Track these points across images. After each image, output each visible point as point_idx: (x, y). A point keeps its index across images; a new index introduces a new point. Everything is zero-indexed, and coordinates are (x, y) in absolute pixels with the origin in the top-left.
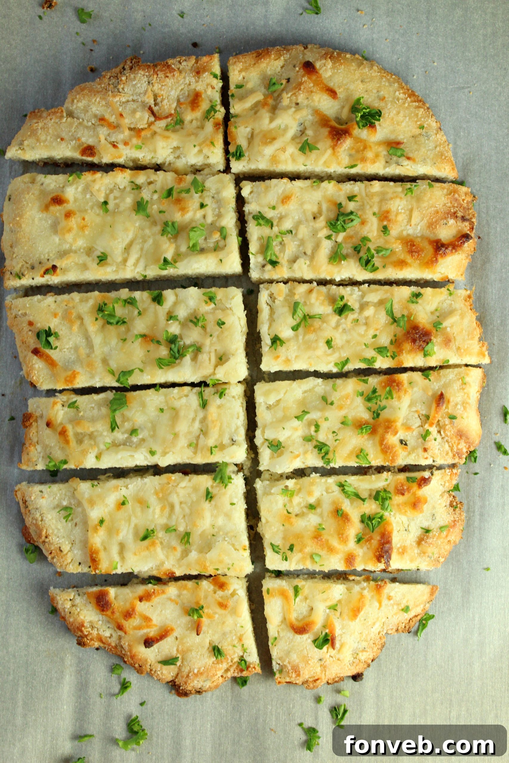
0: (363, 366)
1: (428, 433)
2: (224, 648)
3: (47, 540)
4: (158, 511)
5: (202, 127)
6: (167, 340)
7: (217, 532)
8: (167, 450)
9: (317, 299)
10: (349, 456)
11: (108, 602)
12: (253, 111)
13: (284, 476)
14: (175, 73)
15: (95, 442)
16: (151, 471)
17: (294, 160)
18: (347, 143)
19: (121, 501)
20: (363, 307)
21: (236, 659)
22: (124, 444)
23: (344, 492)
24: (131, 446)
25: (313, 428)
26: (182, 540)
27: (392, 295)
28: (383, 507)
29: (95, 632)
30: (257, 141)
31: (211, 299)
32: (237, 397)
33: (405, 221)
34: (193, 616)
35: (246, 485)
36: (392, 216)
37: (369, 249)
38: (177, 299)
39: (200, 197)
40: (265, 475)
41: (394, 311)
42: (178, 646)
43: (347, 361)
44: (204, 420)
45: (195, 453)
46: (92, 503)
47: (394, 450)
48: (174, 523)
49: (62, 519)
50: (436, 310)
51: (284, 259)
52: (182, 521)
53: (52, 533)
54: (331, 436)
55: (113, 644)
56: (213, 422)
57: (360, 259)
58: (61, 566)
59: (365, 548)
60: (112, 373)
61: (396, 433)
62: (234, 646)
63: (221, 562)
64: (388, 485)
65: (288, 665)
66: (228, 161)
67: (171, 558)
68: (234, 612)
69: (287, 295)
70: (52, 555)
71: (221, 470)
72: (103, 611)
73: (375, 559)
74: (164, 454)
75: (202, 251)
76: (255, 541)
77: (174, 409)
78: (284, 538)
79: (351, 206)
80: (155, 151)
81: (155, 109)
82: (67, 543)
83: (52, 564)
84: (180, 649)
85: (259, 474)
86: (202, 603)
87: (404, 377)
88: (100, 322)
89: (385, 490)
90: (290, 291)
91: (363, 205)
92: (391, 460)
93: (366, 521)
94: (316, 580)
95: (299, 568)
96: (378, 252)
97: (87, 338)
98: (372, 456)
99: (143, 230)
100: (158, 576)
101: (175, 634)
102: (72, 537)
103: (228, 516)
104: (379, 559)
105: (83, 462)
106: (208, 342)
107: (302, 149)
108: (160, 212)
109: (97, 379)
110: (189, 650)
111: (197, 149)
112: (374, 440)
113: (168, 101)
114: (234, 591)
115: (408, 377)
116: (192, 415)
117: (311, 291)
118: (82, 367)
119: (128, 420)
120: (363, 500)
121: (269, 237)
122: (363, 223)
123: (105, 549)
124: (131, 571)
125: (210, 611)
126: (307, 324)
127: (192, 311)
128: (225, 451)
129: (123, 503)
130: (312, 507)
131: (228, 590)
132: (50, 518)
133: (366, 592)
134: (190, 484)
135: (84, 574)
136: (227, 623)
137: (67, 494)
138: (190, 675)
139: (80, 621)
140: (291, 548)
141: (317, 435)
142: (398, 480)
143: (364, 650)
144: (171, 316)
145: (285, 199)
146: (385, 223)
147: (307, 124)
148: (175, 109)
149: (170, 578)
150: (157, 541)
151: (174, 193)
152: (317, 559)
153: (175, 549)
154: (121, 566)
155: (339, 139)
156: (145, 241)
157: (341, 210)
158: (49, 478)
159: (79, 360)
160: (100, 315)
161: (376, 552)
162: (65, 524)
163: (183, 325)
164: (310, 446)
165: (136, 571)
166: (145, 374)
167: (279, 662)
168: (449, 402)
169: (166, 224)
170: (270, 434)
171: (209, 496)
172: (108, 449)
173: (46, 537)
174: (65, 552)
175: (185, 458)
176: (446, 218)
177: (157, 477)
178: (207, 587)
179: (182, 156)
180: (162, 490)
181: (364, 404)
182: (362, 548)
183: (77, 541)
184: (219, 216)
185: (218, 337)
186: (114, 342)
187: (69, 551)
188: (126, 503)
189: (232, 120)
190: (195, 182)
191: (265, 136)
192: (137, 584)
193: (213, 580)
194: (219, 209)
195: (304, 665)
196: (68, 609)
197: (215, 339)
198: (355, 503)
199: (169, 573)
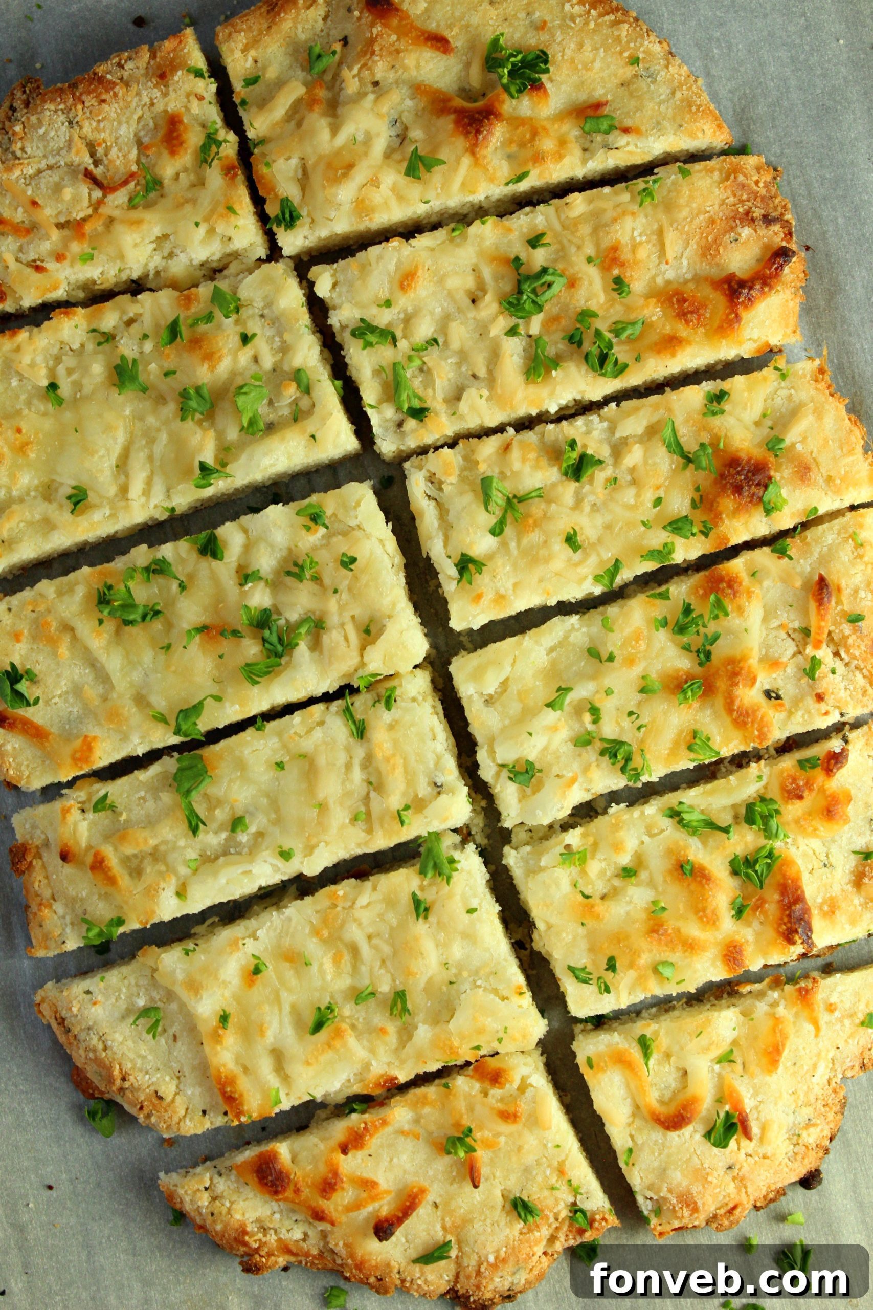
0: (650, 566)
1: (815, 662)
2: (535, 1197)
3: (127, 1085)
4: (328, 966)
5: (200, 183)
6: (251, 625)
7: (456, 976)
8: (314, 841)
9: (524, 460)
10: (673, 753)
11: (281, 1173)
12: (293, 123)
13: (557, 827)
14: (117, 89)
15: (167, 865)
16: (293, 889)
17: (401, 198)
18: (498, 133)
19: (252, 968)
20: (618, 449)
21: (564, 1213)
22: (226, 853)
23: (684, 826)
24: (240, 853)
25: (587, 718)
26: (392, 1009)
27: (669, 410)
28: (768, 833)
29: (272, 1239)
30: (317, 179)
31: (315, 518)
32: (420, 698)
33: (654, 258)
34: (456, 1153)
35: (486, 864)
36: (626, 255)
37: (598, 333)
38: (248, 537)
39: (237, 322)
40: (519, 836)
41: (682, 441)
42: (443, 1220)
43: (617, 566)
44: (368, 761)
45: (370, 831)
46: (194, 987)
47: (759, 714)
48: (367, 982)
49: (144, 1034)
50: (764, 416)
51: (436, 400)
52: (382, 971)
53: (133, 1068)
54: (626, 723)
55: (315, 1252)
56: (387, 760)
57: (586, 357)
58: (169, 1127)
59: (756, 924)
60: (162, 719)
61: (754, 680)
62: (553, 1188)
63: (481, 1031)
64: (765, 787)
65: (669, 1196)
66: (270, 237)
67: (381, 1050)
68: (535, 1121)
69: (463, 469)
70: (146, 1111)
71: (429, 851)
72: (276, 1193)
73: (780, 940)
74: (310, 849)
75: (271, 428)
76: (532, 969)
77: (303, 756)
78: (592, 950)
79: (539, 257)
80: (122, 257)
81: (98, 172)
82: (167, 1078)
83: (149, 1128)
84: (448, 1225)
85: (505, 836)
86: (466, 1122)
87: (738, 565)
88: (110, 626)
89: (763, 799)
90: (466, 458)
91: (563, 248)
92: (759, 737)
93: (743, 869)
94: (676, 1013)
95: (637, 1000)
96: (617, 333)
97: (93, 663)
98: (718, 739)
99: (141, 419)
100: (365, 1092)
101: (430, 1197)
102: (175, 1066)
103: (469, 937)
104: (789, 937)
105: (154, 912)
106: (332, 605)
107: (411, 171)
108: (166, 374)
109: (136, 740)
110: (467, 1221)
111: (202, 229)
112: (713, 706)
113: (120, 150)
114: (523, 1079)
115: (745, 564)
116: (342, 758)
117: (507, 448)
118: (100, 724)
119: (219, 803)
120: (726, 830)
121: (394, 364)
122: (572, 284)
123: (246, 1070)
124: (309, 1098)
125: (487, 1134)
126: (517, 515)
127: (285, 553)
128: (428, 811)
129: (257, 971)
130: (628, 873)
131: (511, 1082)
132: (121, 1039)
133: (781, 1010)
134: (377, 896)
135: (217, 1130)
136: (526, 1147)
137: (141, 983)
138: (483, 1269)
139: (237, 1226)
140: (611, 966)
141: (599, 728)
142: (782, 772)
143: (809, 1124)
144: (245, 576)
145: (406, 280)
146: (616, 272)
147: (407, 118)
148: (138, 162)
149: (389, 1090)
150: (344, 1026)
151: (183, 329)
152: (667, 972)
153: (383, 1031)
154: (287, 1094)
155: (478, 132)
156: (152, 441)
157: (523, 270)
158: (95, 959)
159: (88, 712)
160: (106, 612)
161: (779, 925)
162: (153, 1042)
163: (275, 585)
164: (591, 754)
165: (319, 1096)
166: (227, 704)
167: (650, 1194)
168: (839, 590)
169: (184, 395)
170: (507, 753)
171: (422, 909)
172: (195, 871)
173: (124, 1079)
174: (169, 1099)
175: (353, 846)
176: (732, 229)
177: (308, 899)
178: (467, 1089)
179: (177, 251)
180: (325, 921)
181: (673, 641)
182: (749, 925)
183: (187, 1070)
184: (285, 349)
185: (350, 589)
186: (148, 656)
187: (176, 1094)
188: (262, 968)
189: (256, 151)
190: (217, 297)
191: (329, 166)
192: (327, 1119)
193: (476, 1069)
194: (281, 337)
195: (701, 1188)
196: (207, 1207)
197: (345, 596)
198: (711, 842)
199: (385, 1082)
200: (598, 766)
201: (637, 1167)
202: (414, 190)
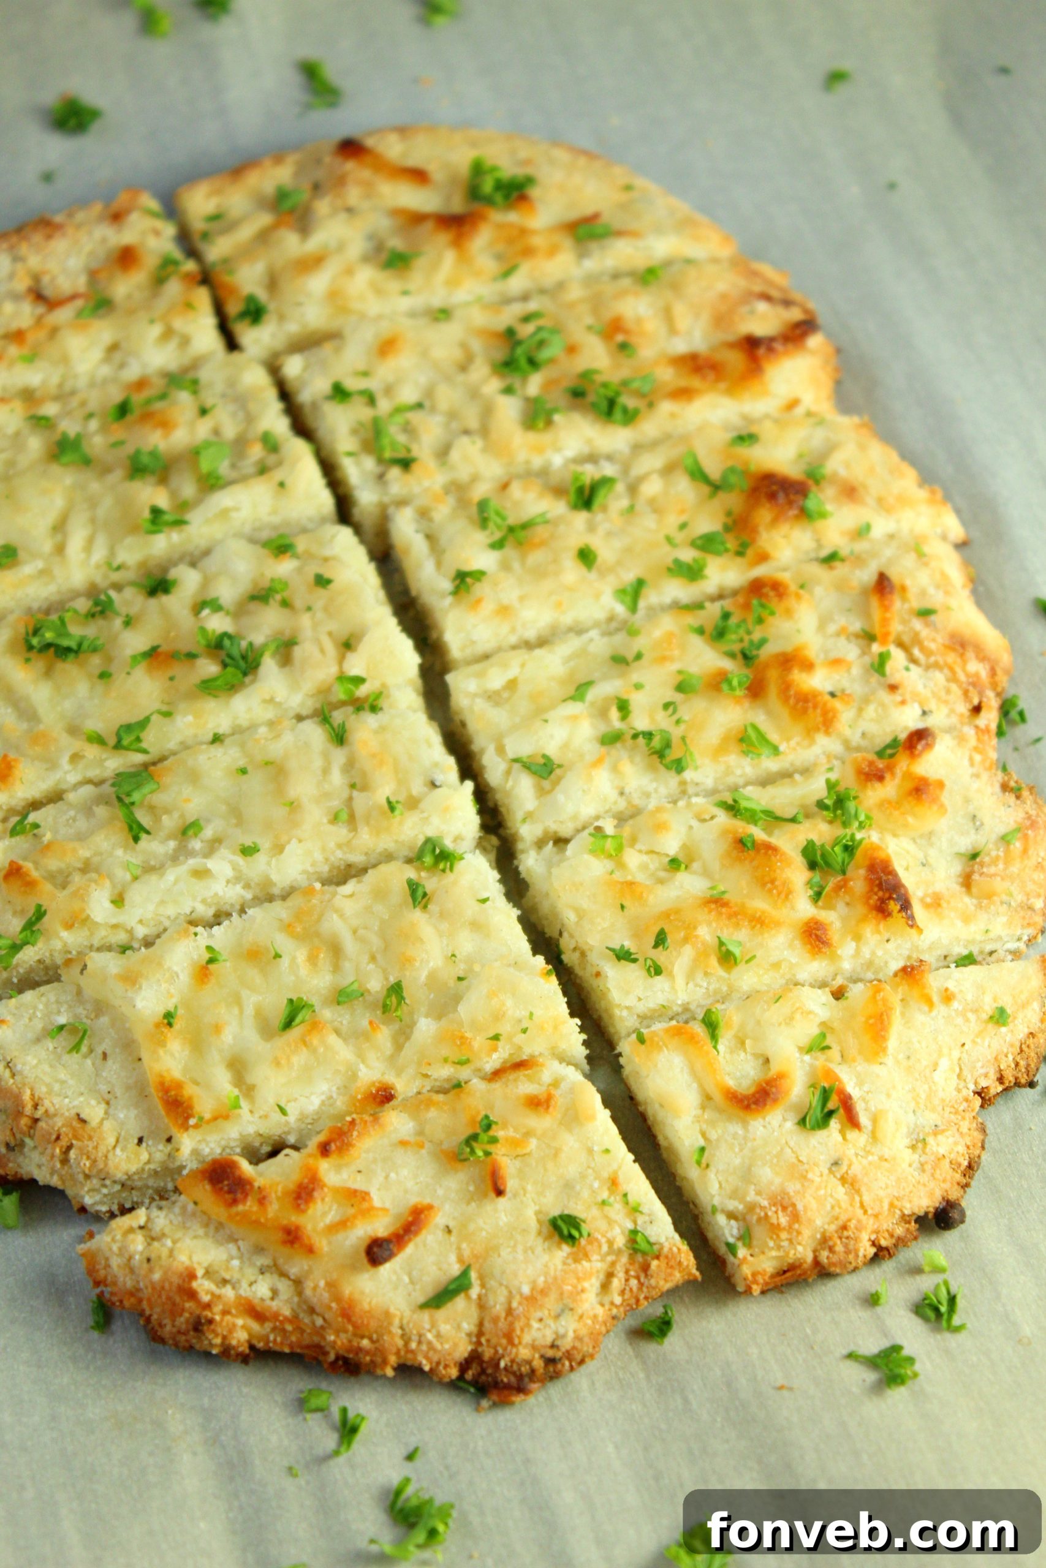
1: (883, 658)
2: (581, 1215)
3: (40, 1112)
4: (301, 955)
5: (156, 296)
6: (207, 647)
7: (466, 970)
8: (284, 838)
10: (722, 746)
11: (241, 1179)
12: (260, 242)
14: (66, 230)
15: (100, 873)
17: (379, 291)
18: (482, 240)
19: (205, 960)
21: (620, 1241)
22: (174, 858)
24: (192, 856)
25: (614, 714)
26: (384, 1007)
27: (690, 447)
28: (846, 818)
29: (228, 1293)
30: (286, 279)
31: (284, 550)
33: (663, 331)
34: (471, 1158)
36: (630, 325)
37: (604, 386)
38: (205, 577)
39: (194, 398)
41: (705, 468)
42: (459, 1248)
43: (640, 582)
44: (350, 765)
45: (353, 830)
46: (131, 978)
47: (821, 700)
48: (351, 979)
49: (65, 1055)
50: (800, 456)
51: (424, 450)
52: (371, 966)
53: (49, 1093)
54: (661, 715)
55: (287, 1312)
56: (374, 756)
57: (592, 407)
58: (93, 1159)
59: (841, 906)
60: (98, 740)
61: (811, 667)
62: (603, 1205)
63: (499, 1019)
64: (838, 776)
65: (759, 1200)
66: (229, 333)
67: (372, 1056)
68: (574, 1118)
69: (455, 508)
70: (64, 1142)
72: (234, 1202)
73: (873, 915)
74: (279, 847)
75: (234, 481)
77: (270, 763)
78: (637, 935)
79: (532, 327)
80: (67, 362)
82: (93, 1101)
84: (466, 1255)
86: (485, 1116)
88: (39, 663)
90: (459, 499)
91: (559, 325)
93: (819, 857)
96: (625, 385)
97: (16, 704)
99: (83, 487)
101: (439, 1219)
102: (104, 1088)
103: (477, 926)
104: (883, 910)
105: (82, 910)
107: (389, 267)
108: (112, 446)
109: (66, 768)
110: (492, 1249)
111: (156, 330)
112: (766, 705)
113: (68, 277)
116: (318, 763)
117: (505, 486)
119: (167, 811)
120: (793, 821)
121: (374, 423)
122: (572, 349)
123: (196, 1079)
125: (511, 1133)
126: (520, 537)
127: (249, 583)
128: (425, 807)
129: (212, 960)
130: (674, 864)
132: (33, 1063)
134: (364, 888)
136: (564, 1152)
137: (62, 1000)
138: (515, 1304)
139: (181, 1268)
140: (660, 940)
141: (629, 722)
142: (856, 759)
143: (937, 1131)
144: (202, 606)
145: (386, 347)
146: (620, 338)
147: (383, 234)
148: (88, 285)
151: (134, 408)
152: (733, 951)
153: (373, 1025)
154: (251, 1112)
156: (94, 505)
157: (515, 338)
161: (869, 898)
162: (75, 1063)
163: (238, 613)
164: (619, 752)
166: (179, 717)
167: (732, 1206)
168: (903, 589)
169: (135, 460)
170: (521, 746)
171: (420, 893)
172: (136, 878)
173: (36, 1106)
174: (94, 1122)
175: (332, 845)
176: (747, 303)
179: (129, 361)
180: (297, 919)
181: (711, 648)
182: (832, 906)
183: (118, 1092)
184: (250, 419)
185: (325, 608)
186: (82, 687)
187: (103, 1120)
188: (219, 959)
189: (217, 270)
191: (300, 264)
194: (245, 410)
195: (798, 1186)
196: (142, 1253)
197: (320, 615)
198: (776, 832)
199: (378, 1091)
200: (632, 762)
201: (712, 1168)
202: (393, 285)
